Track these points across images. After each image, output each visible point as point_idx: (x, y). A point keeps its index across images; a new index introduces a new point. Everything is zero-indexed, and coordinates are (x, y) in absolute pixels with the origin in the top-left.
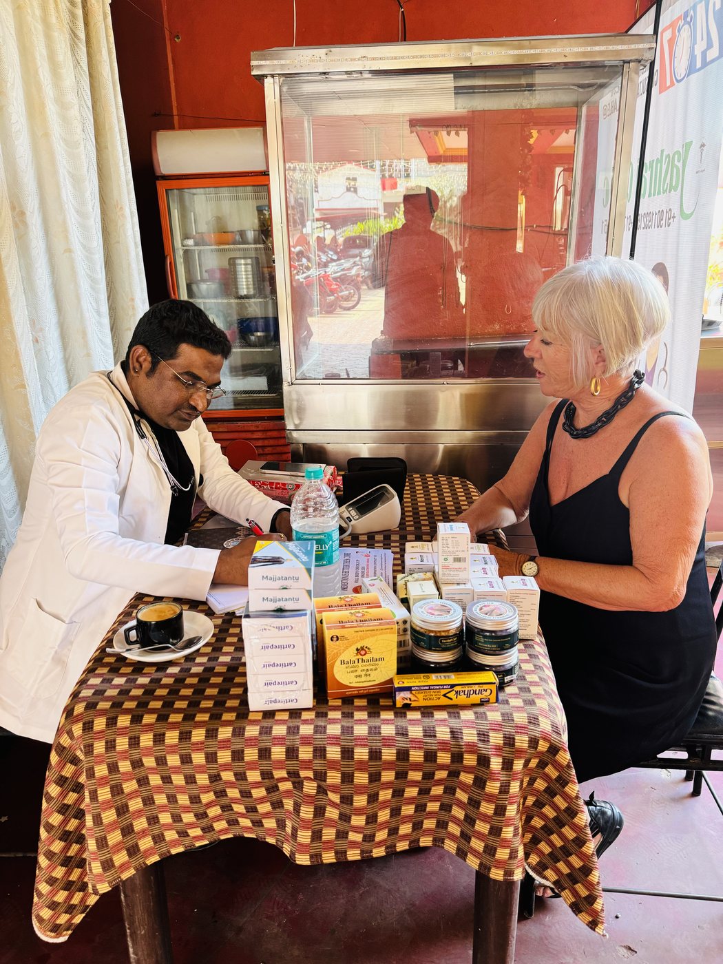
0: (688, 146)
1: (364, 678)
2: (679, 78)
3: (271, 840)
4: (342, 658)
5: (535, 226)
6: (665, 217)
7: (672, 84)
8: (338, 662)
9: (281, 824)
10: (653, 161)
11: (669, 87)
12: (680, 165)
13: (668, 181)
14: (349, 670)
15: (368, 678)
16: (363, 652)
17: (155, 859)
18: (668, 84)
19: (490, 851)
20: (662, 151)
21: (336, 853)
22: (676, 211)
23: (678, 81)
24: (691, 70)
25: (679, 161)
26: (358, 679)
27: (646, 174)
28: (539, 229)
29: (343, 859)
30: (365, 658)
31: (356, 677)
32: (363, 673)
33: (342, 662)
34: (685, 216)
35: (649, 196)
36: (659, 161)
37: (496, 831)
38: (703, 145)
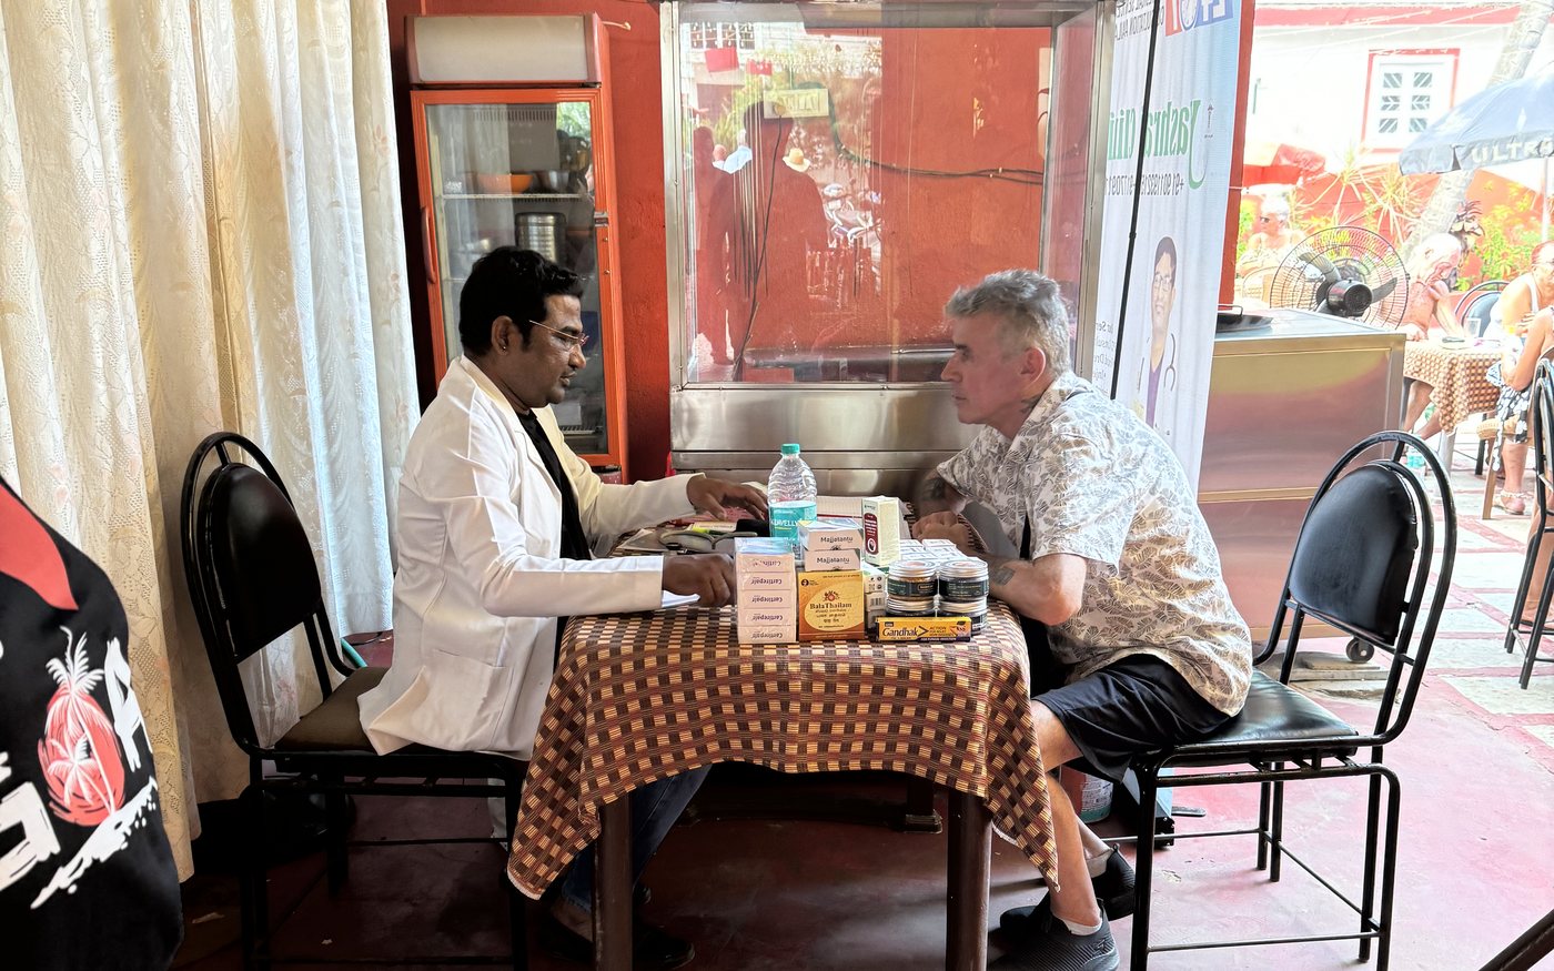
0: (1197, 104)
1: (832, 624)
2: (1187, 26)
3: (758, 762)
4: (811, 602)
5: (1000, 170)
6: (1173, 184)
7: (1179, 30)
8: (808, 606)
9: (768, 746)
10: (1159, 113)
11: (1176, 32)
12: (1188, 124)
13: (1175, 140)
14: (818, 614)
15: (836, 624)
16: (831, 598)
17: (632, 787)
18: (1175, 28)
19: (957, 763)
20: (1169, 104)
21: (819, 764)
22: (1184, 177)
23: (1186, 29)
24: (1198, 21)
25: (1187, 120)
26: (827, 624)
27: (1151, 127)
28: (1008, 175)
29: (824, 769)
30: (834, 603)
31: (825, 621)
32: (832, 618)
33: (813, 606)
34: (1195, 185)
35: (1155, 155)
36: (1166, 115)
37: (962, 744)
38: (1210, 108)
